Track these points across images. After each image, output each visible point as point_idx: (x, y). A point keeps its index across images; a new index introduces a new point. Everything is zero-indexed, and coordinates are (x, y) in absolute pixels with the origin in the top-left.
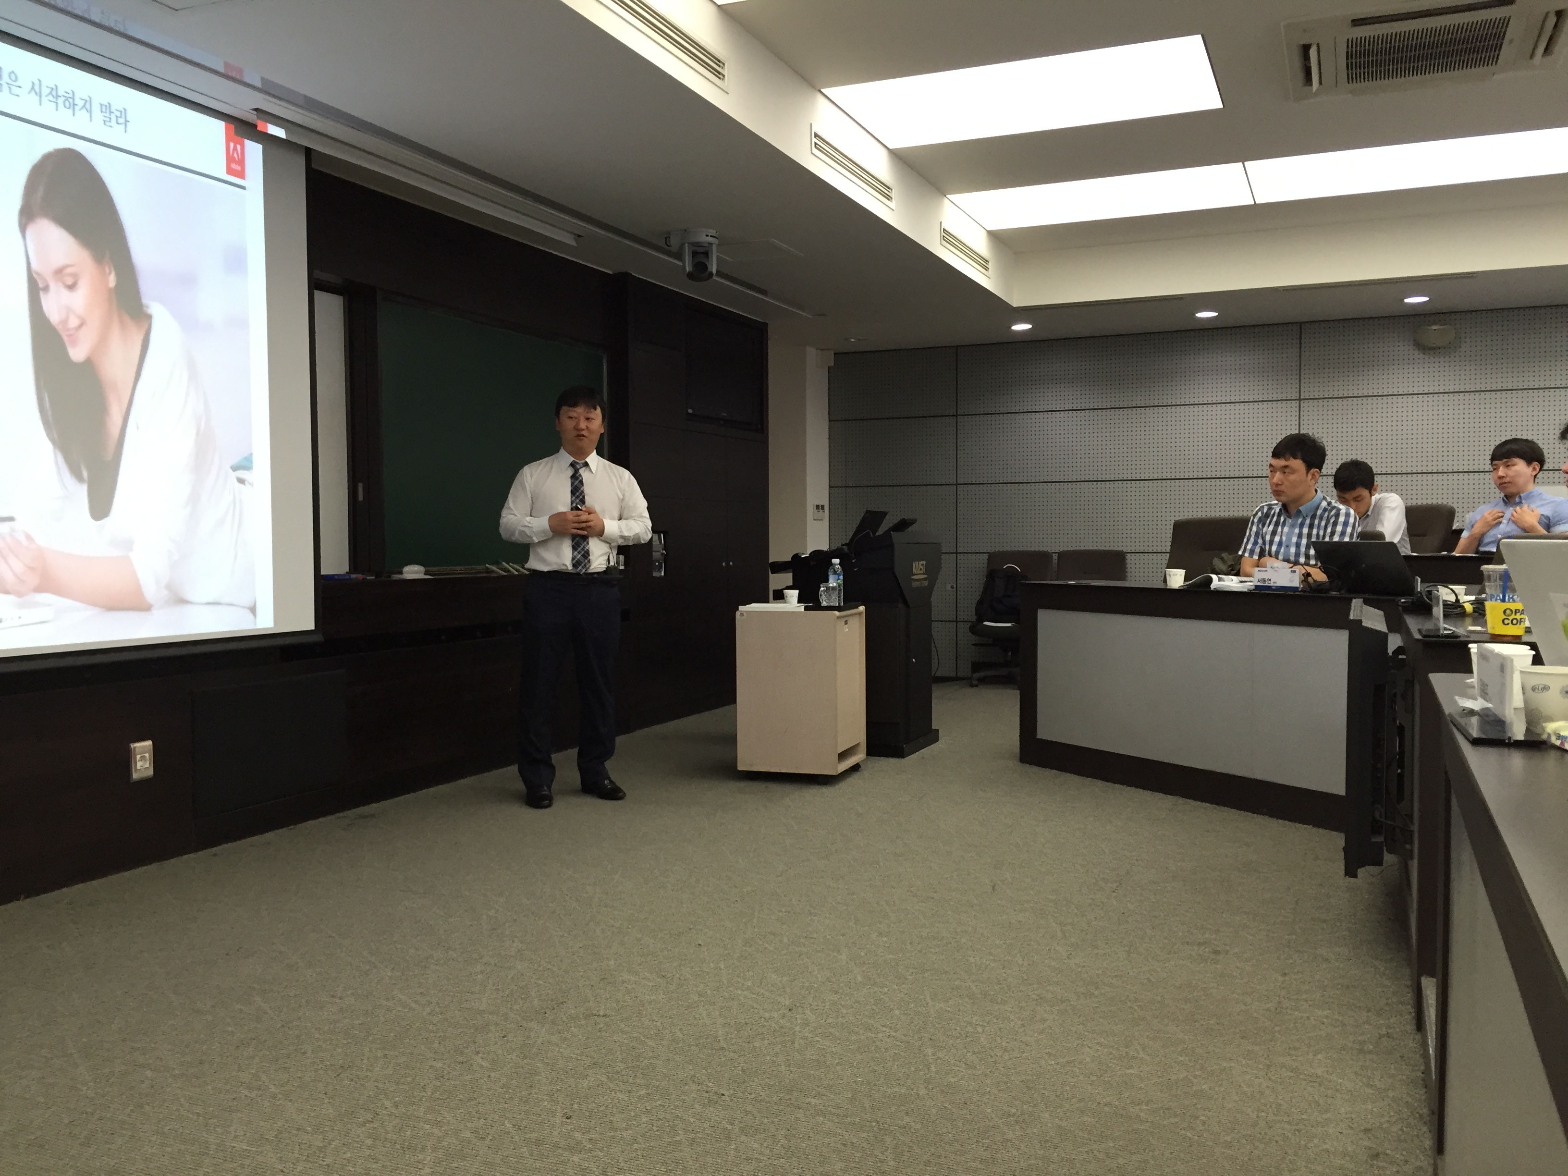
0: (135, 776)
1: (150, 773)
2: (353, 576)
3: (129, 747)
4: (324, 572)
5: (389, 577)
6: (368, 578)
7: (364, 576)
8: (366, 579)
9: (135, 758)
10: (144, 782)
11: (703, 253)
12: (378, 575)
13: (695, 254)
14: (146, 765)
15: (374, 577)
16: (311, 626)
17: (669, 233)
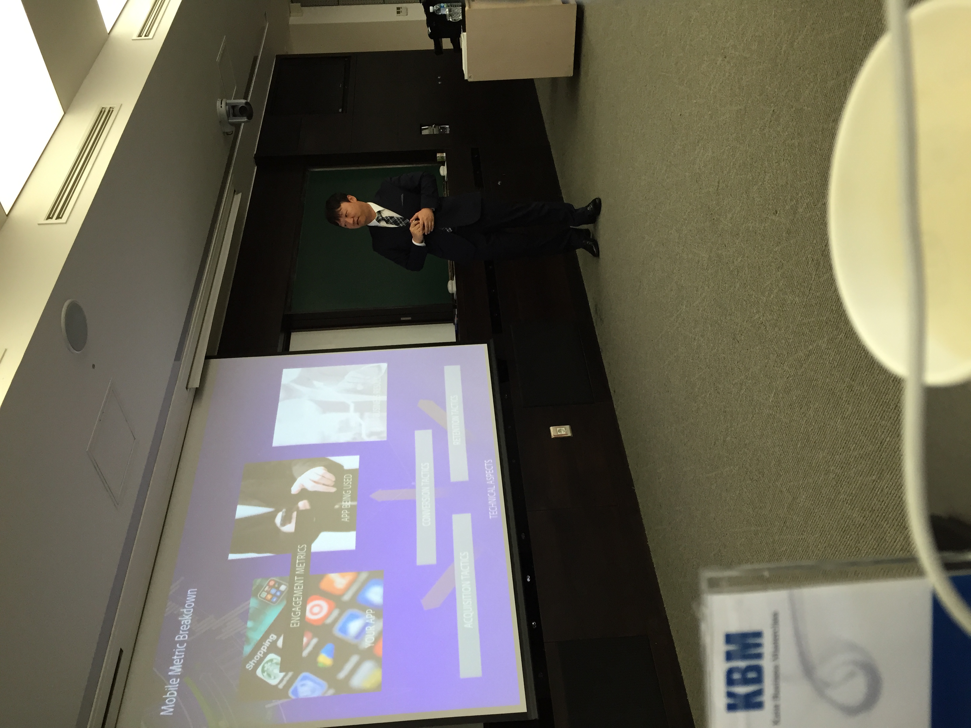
0: (569, 434)
1: (568, 427)
2: (456, 320)
3: (553, 438)
4: (454, 340)
5: (456, 300)
6: (456, 314)
7: (456, 316)
9: (559, 435)
10: (572, 430)
11: (233, 110)
12: (455, 307)
13: (235, 115)
14: (563, 429)
15: (456, 309)
16: (485, 346)
17: (224, 133)
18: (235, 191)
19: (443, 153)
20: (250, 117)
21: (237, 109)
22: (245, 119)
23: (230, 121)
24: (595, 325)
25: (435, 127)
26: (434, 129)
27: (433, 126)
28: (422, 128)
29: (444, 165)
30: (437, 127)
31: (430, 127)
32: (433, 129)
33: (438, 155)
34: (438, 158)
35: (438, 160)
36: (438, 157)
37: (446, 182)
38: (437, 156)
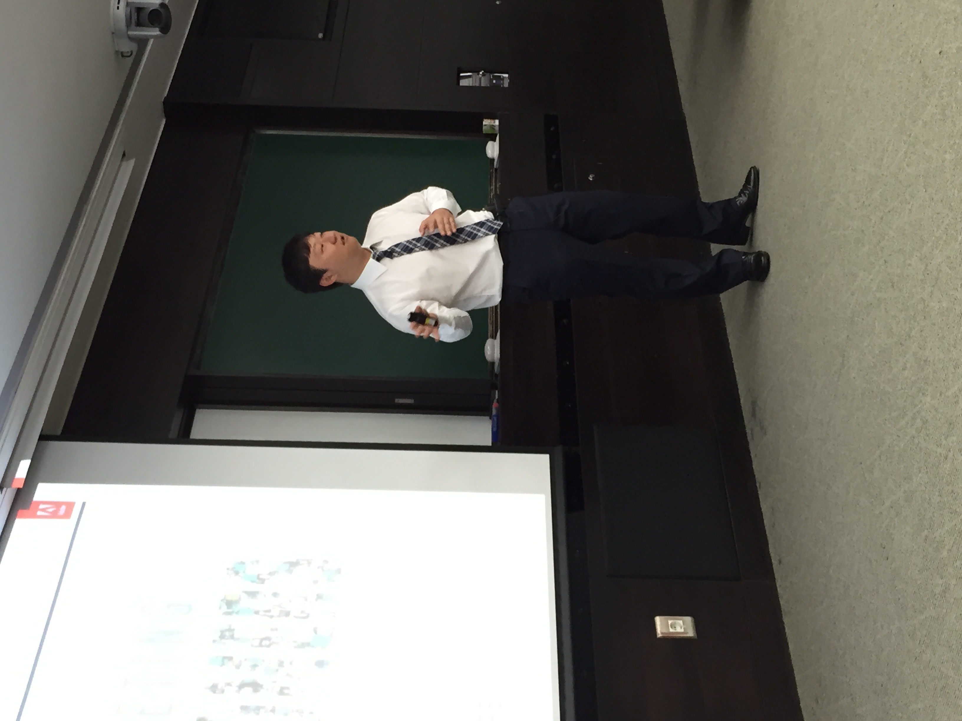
0: (691, 633)
1: (689, 620)
2: (494, 412)
3: (660, 639)
4: (488, 442)
5: (496, 374)
6: (497, 397)
7: (495, 401)
8: (497, 400)
9: (672, 633)
10: (697, 626)
11: (138, 14)
12: (494, 387)
13: (139, 24)
14: (680, 624)
15: (497, 392)
16: (546, 458)
17: (117, 52)
18: (124, 155)
19: (494, 118)
20: (165, 29)
21: (145, 16)
22: (156, 32)
23: (130, 33)
24: (749, 438)
25: (483, 75)
26: (483, 79)
27: (481, 73)
28: (462, 75)
29: (494, 140)
30: (488, 74)
31: (476, 74)
32: (480, 79)
33: (486, 122)
34: (484, 128)
35: (484, 132)
36: (485, 125)
37: (496, 169)
38: (484, 123)
